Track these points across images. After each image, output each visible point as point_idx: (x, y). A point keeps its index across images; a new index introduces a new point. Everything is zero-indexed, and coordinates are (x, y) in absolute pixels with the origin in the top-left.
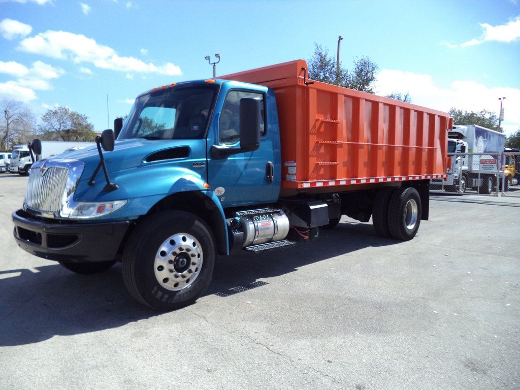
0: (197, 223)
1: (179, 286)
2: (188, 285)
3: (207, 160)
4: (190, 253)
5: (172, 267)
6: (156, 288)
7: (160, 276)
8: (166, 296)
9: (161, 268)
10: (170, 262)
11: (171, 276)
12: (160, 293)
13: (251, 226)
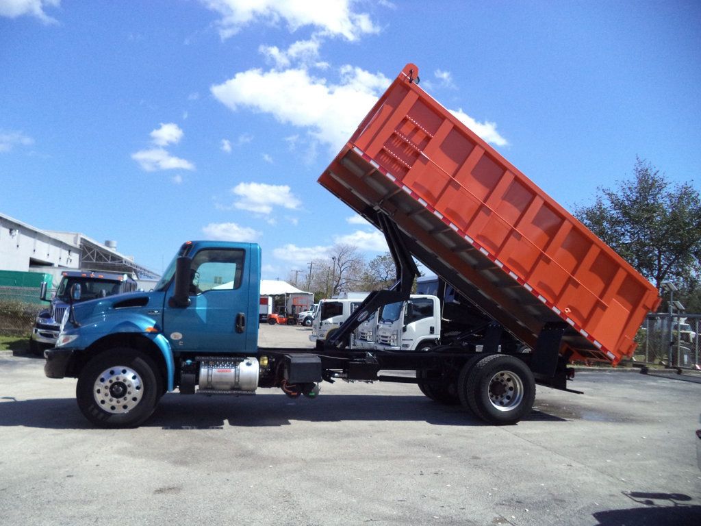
0: (138, 359)
1: (116, 410)
2: (126, 411)
3: (163, 310)
4: (126, 384)
5: (108, 391)
6: (92, 406)
7: (99, 398)
8: (102, 415)
9: (99, 391)
10: (106, 387)
11: (107, 399)
12: (96, 411)
13: (204, 371)
